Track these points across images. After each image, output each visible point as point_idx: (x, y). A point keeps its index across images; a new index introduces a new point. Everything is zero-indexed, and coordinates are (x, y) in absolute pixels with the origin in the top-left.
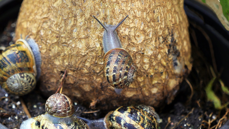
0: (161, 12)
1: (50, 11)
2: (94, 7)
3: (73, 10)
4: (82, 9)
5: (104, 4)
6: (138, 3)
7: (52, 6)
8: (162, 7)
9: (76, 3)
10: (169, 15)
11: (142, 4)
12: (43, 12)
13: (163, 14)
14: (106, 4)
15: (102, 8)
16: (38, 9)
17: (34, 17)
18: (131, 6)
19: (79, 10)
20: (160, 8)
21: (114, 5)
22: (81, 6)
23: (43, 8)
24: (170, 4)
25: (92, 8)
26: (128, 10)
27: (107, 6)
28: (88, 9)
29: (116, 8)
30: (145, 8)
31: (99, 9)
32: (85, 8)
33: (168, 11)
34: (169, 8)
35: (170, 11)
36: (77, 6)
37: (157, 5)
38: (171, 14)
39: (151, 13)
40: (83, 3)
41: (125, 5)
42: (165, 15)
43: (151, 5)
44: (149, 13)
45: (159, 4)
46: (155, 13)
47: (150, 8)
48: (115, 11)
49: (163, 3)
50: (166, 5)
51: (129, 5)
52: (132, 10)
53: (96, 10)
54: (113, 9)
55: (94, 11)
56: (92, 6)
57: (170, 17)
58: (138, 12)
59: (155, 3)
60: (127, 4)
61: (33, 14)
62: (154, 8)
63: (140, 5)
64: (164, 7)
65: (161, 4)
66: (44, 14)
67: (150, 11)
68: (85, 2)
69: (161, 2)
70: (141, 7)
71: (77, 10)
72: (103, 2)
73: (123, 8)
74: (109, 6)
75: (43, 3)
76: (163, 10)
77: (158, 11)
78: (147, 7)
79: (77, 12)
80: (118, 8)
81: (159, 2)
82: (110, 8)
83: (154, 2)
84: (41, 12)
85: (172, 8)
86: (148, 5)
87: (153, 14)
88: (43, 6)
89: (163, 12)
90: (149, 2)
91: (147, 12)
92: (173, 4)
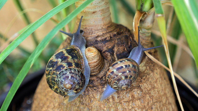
0: (158, 107)
1: (60, 106)
2: (100, 106)
3: (81, 108)
4: (89, 108)
5: (108, 104)
6: (138, 103)
7: (62, 103)
8: (159, 103)
9: (84, 102)
10: (164, 108)
11: (142, 102)
12: (55, 107)
13: (159, 109)
14: (111, 104)
15: (106, 108)
16: (50, 103)
17: (46, 109)
18: (132, 106)
19: (86, 109)
20: (157, 104)
21: (117, 105)
22: (88, 105)
23: (55, 103)
24: (164, 98)
25: (97, 107)
26: (130, 108)
27: (111, 105)
28: (95, 108)
29: (119, 107)
30: (144, 106)
31: (104, 109)
32: (92, 107)
33: (163, 105)
34: (164, 102)
35: (165, 104)
36: (84, 105)
37: (154, 102)
38: (166, 106)
39: (149, 109)
40: (90, 103)
41: (127, 105)
42: (161, 109)
43: (149, 103)
44: (148, 110)
45: (156, 101)
46: (153, 109)
47: (148, 106)
48: (118, 110)
49: (159, 98)
50: (162, 100)
51: (131, 104)
52: (133, 108)
53: (101, 109)
54: (116, 108)
55: (99, 110)
56: (98, 106)
57: (165, 110)
58: (138, 110)
59: (153, 100)
60: (129, 104)
61: (46, 106)
62: (152, 105)
63: (139, 103)
64: (160, 102)
65: (158, 100)
66: (55, 108)
67: (148, 108)
68: (92, 102)
69: (157, 99)
70: (141, 105)
71: (85, 109)
72: (108, 103)
73: (125, 107)
74: (113, 106)
75: (55, 98)
76: (159, 105)
77: (155, 107)
78: (146, 104)
79: (85, 110)
80: (121, 108)
81: (156, 99)
82: (114, 107)
83: (151, 100)
84: (53, 106)
85: (166, 101)
86: (146, 102)
87: (151, 110)
88: (54, 101)
89: (159, 107)
90: (148, 100)
91: (146, 109)
92: (167, 98)
